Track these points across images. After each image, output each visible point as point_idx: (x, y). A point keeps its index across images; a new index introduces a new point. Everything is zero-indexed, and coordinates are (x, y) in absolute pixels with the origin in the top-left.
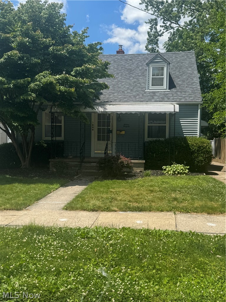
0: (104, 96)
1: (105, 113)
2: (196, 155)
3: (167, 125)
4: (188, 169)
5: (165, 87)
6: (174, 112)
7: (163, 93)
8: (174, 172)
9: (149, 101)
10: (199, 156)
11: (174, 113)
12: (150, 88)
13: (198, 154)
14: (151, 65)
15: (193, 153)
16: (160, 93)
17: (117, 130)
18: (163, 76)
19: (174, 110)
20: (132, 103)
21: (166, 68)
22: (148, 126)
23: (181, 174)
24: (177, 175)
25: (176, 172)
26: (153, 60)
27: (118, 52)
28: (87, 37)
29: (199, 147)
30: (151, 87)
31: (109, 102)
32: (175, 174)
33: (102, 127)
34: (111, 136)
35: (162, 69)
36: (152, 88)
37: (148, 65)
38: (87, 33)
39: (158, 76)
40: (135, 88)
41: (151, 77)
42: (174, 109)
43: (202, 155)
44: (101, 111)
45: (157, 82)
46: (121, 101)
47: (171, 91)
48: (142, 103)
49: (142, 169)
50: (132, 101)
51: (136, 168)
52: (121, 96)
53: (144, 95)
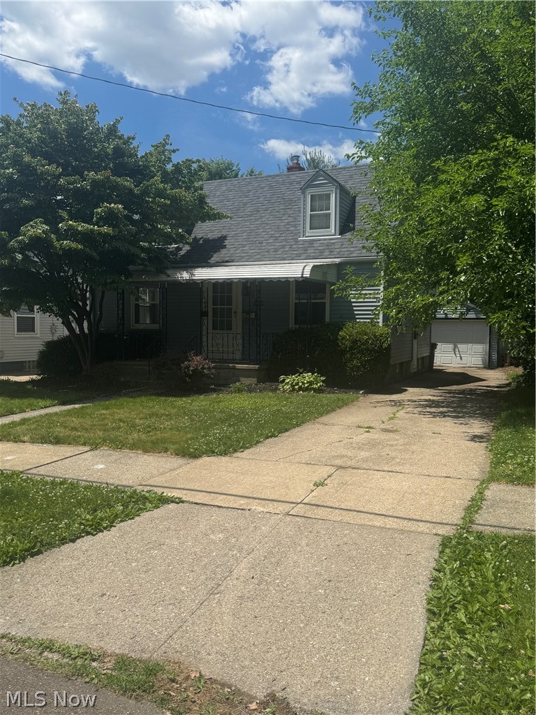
0: (226, 252)
1: (192, 282)
2: (348, 356)
3: (327, 301)
4: (323, 381)
5: (333, 231)
6: (302, 277)
7: (327, 241)
8: (293, 386)
9: (296, 258)
10: (355, 358)
11: (301, 279)
12: (307, 234)
13: (352, 354)
14: (308, 192)
15: (343, 352)
16: (322, 242)
17: (243, 312)
18: (329, 210)
19: (302, 274)
20: (265, 262)
21: (334, 195)
22: (296, 303)
23: (307, 389)
24: (298, 392)
25: (297, 387)
26: (312, 182)
27: (290, 169)
28: (174, 151)
29: (355, 342)
30: (309, 232)
31: (230, 262)
32: (294, 390)
33: (219, 307)
34: (206, 322)
35: (328, 196)
36: (311, 234)
37: (303, 190)
38: (171, 144)
39: (321, 210)
40: (284, 235)
41: (309, 213)
42: (303, 272)
43: (359, 355)
44: (187, 280)
45: (319, 222)
46: (250, 260)
47: (343, 237)
48: (282, 262)
49: (254, 380)
50: (268, 259)
51: (245, 379)
52: (254, 251)
53: (294, 246)
